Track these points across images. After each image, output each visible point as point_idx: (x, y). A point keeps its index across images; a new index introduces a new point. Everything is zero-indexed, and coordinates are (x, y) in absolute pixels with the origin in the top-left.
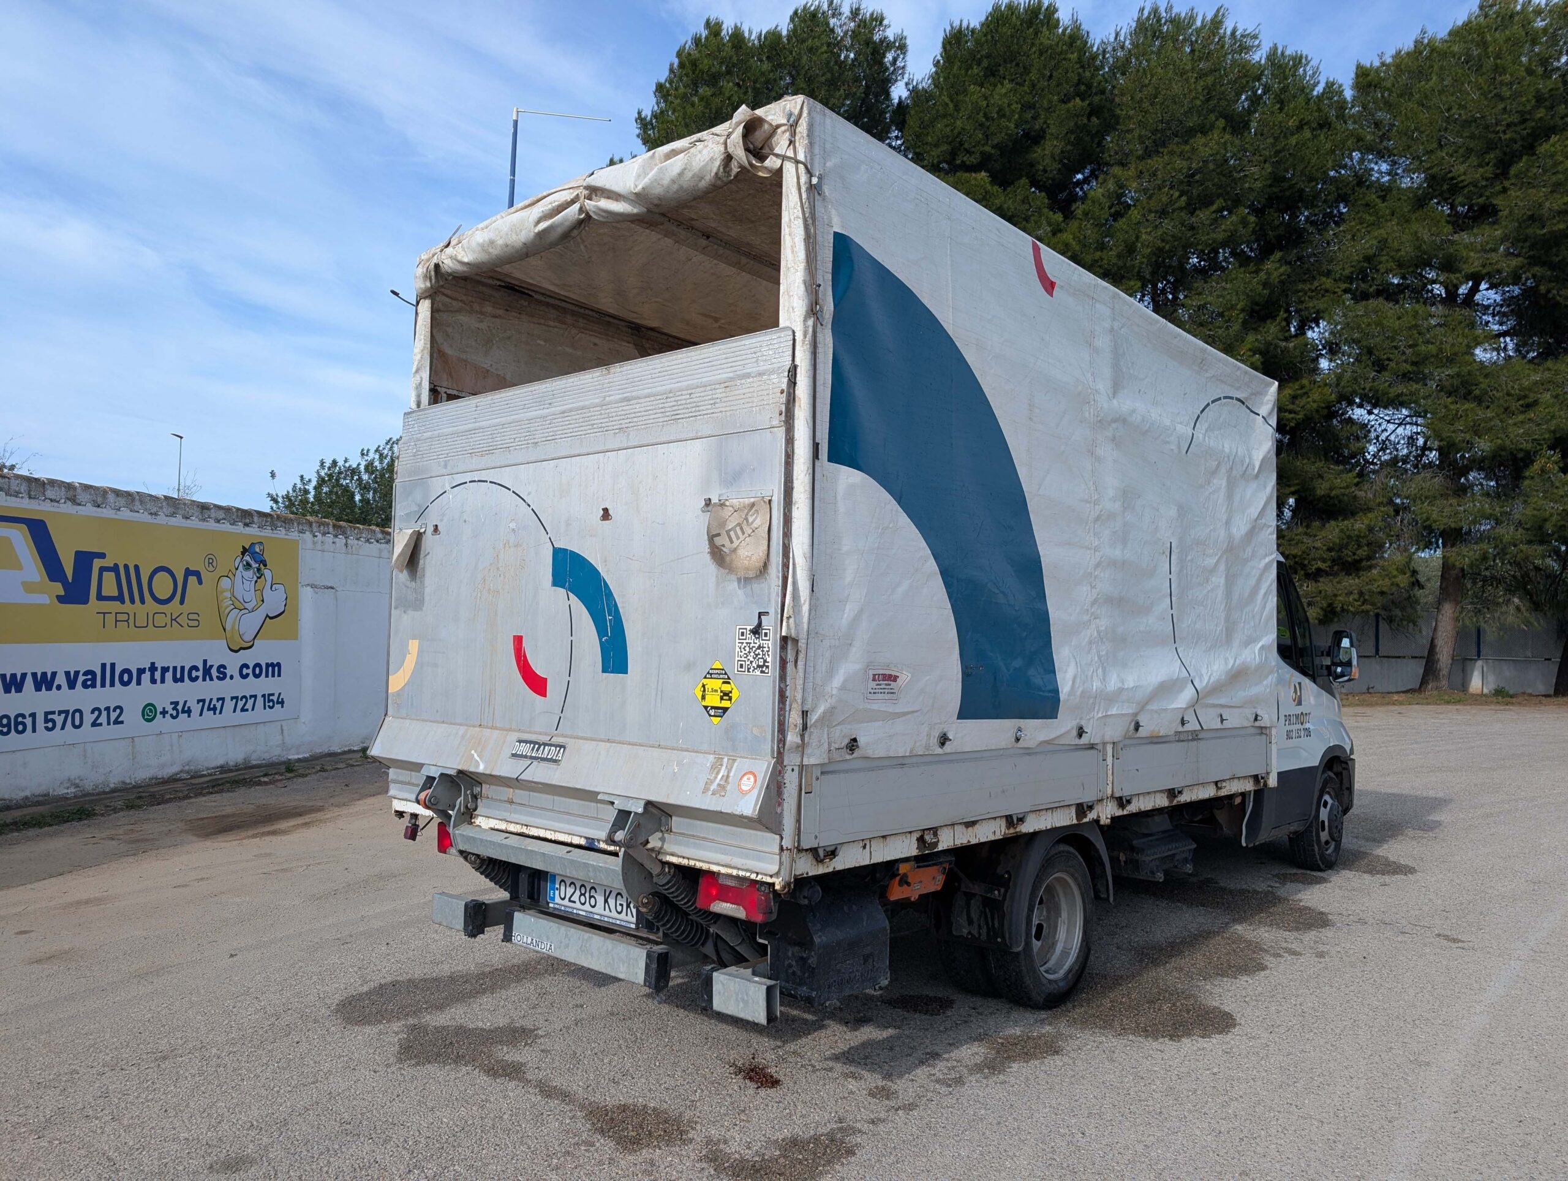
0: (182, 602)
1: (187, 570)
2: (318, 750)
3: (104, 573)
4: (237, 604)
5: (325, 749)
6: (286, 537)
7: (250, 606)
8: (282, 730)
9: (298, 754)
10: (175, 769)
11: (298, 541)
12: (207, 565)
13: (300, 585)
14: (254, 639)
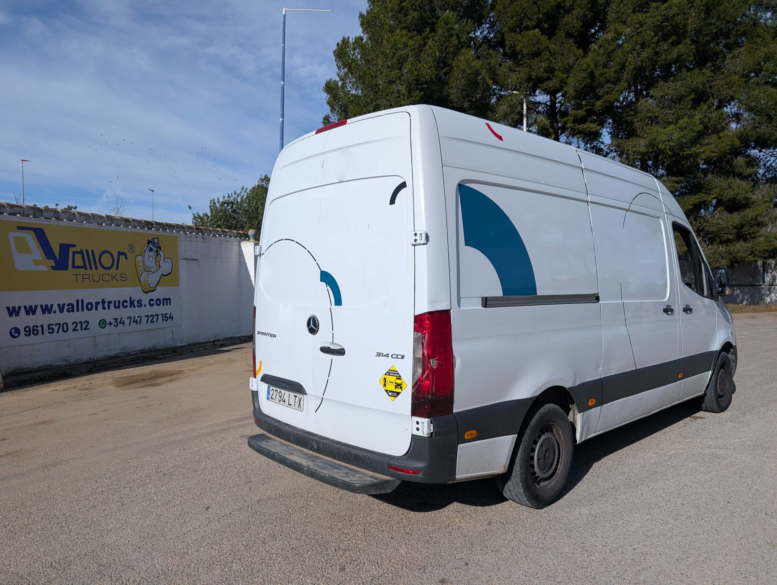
0: (117, 268)
1: (119, 252)
2: (192, 341)
3: (76, 255)
4: (146, 269)
5: (195, 341)
6: (171, 235)
7: (153, 270)
8: (173, 332)
9: (181, 343)
10: (117, 352)
11: (177, 236)
12: (129, 249)
13: (179, 259)
14: (156, 286)
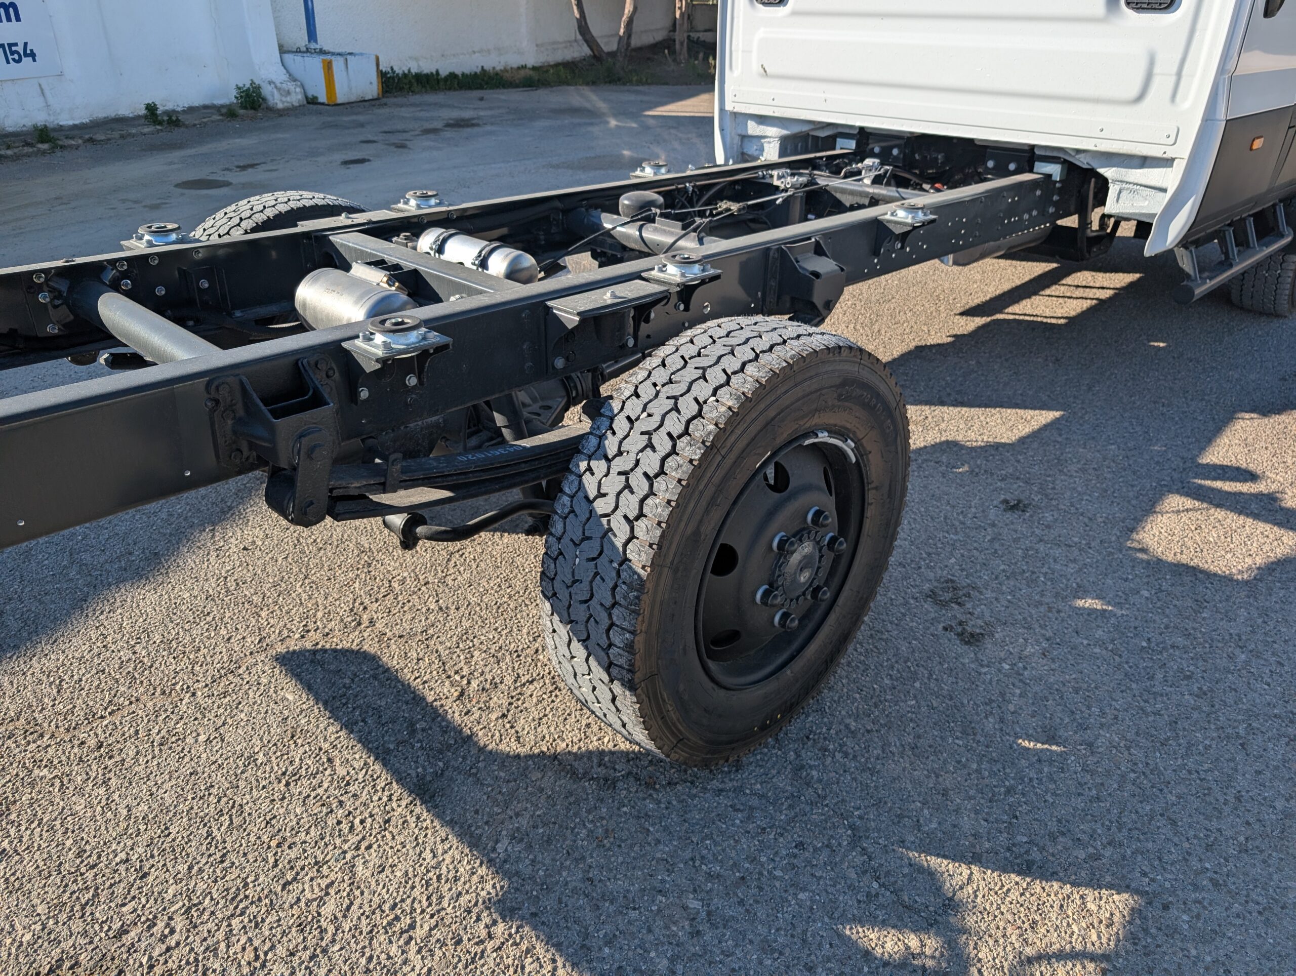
2: (101, 114)
5: (111, 113)
8: (42, 90)
9: (73, 119)
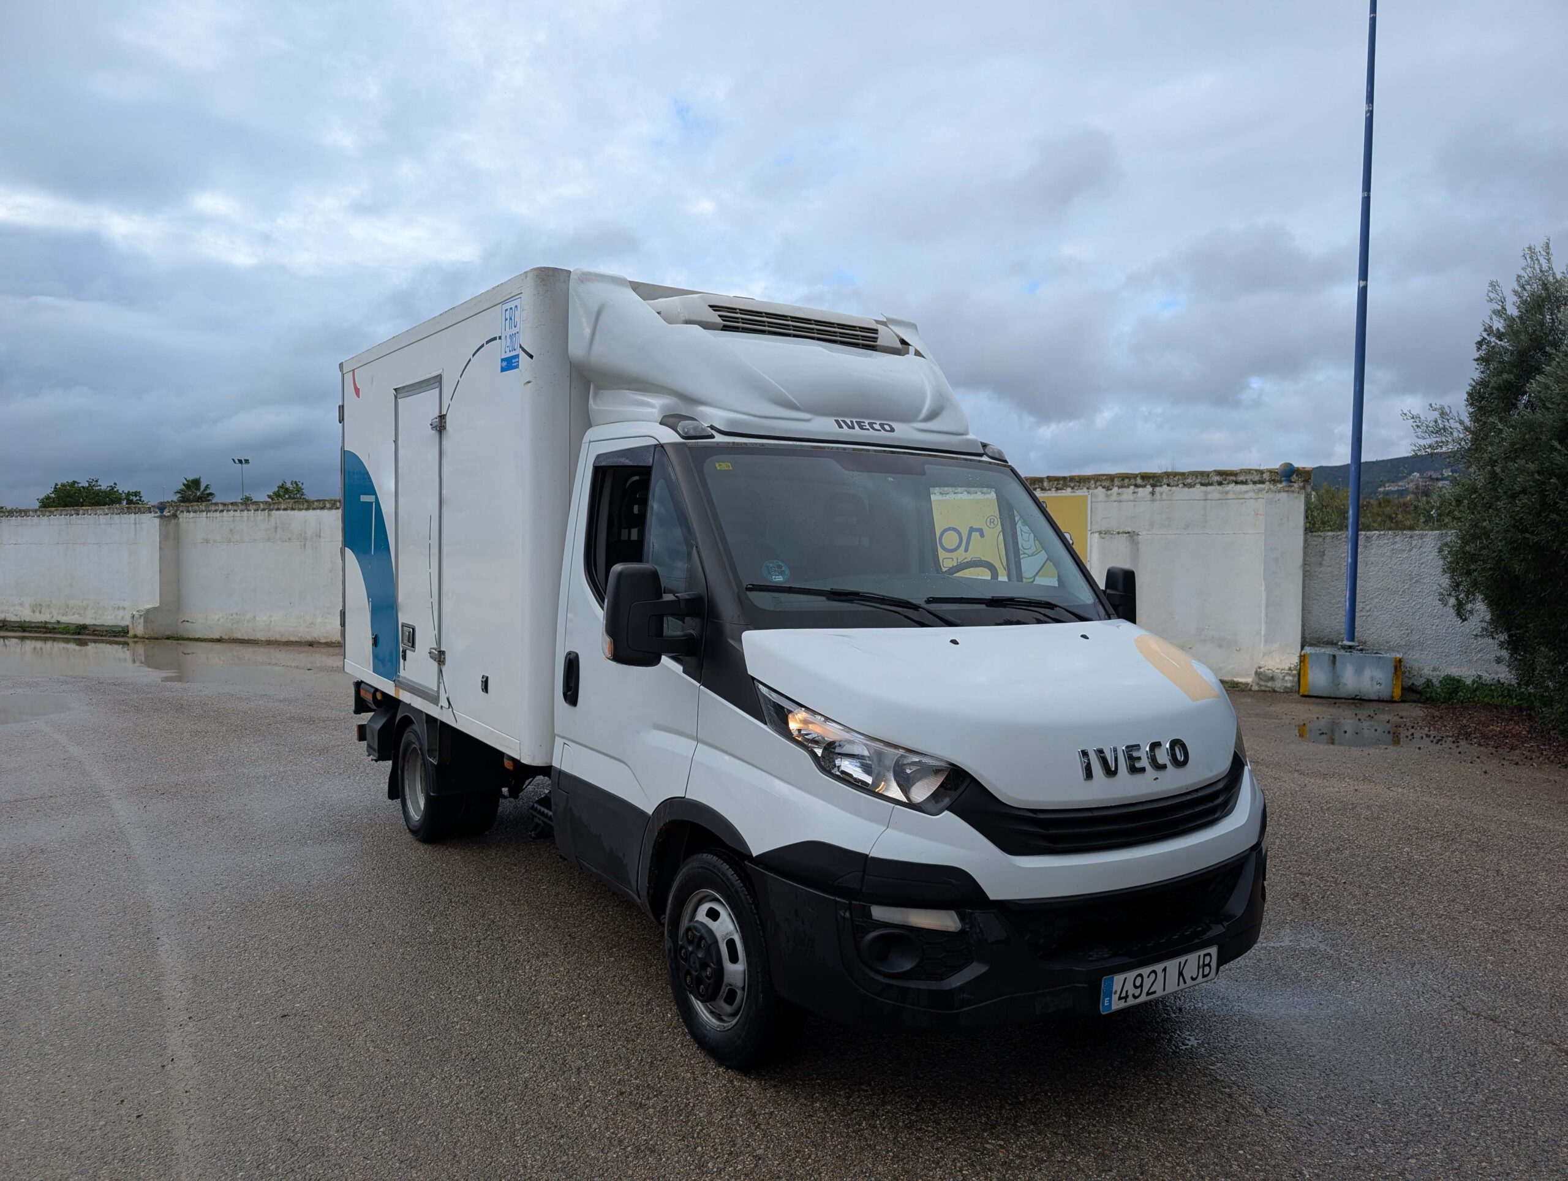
0: (966, 550)
1: (971, 528)
6: (1073, 494)
7: (1030, 552)
11: (1086, 496)
12: (988, 524)
13: (1089, 533)
14: (1035, 576)
